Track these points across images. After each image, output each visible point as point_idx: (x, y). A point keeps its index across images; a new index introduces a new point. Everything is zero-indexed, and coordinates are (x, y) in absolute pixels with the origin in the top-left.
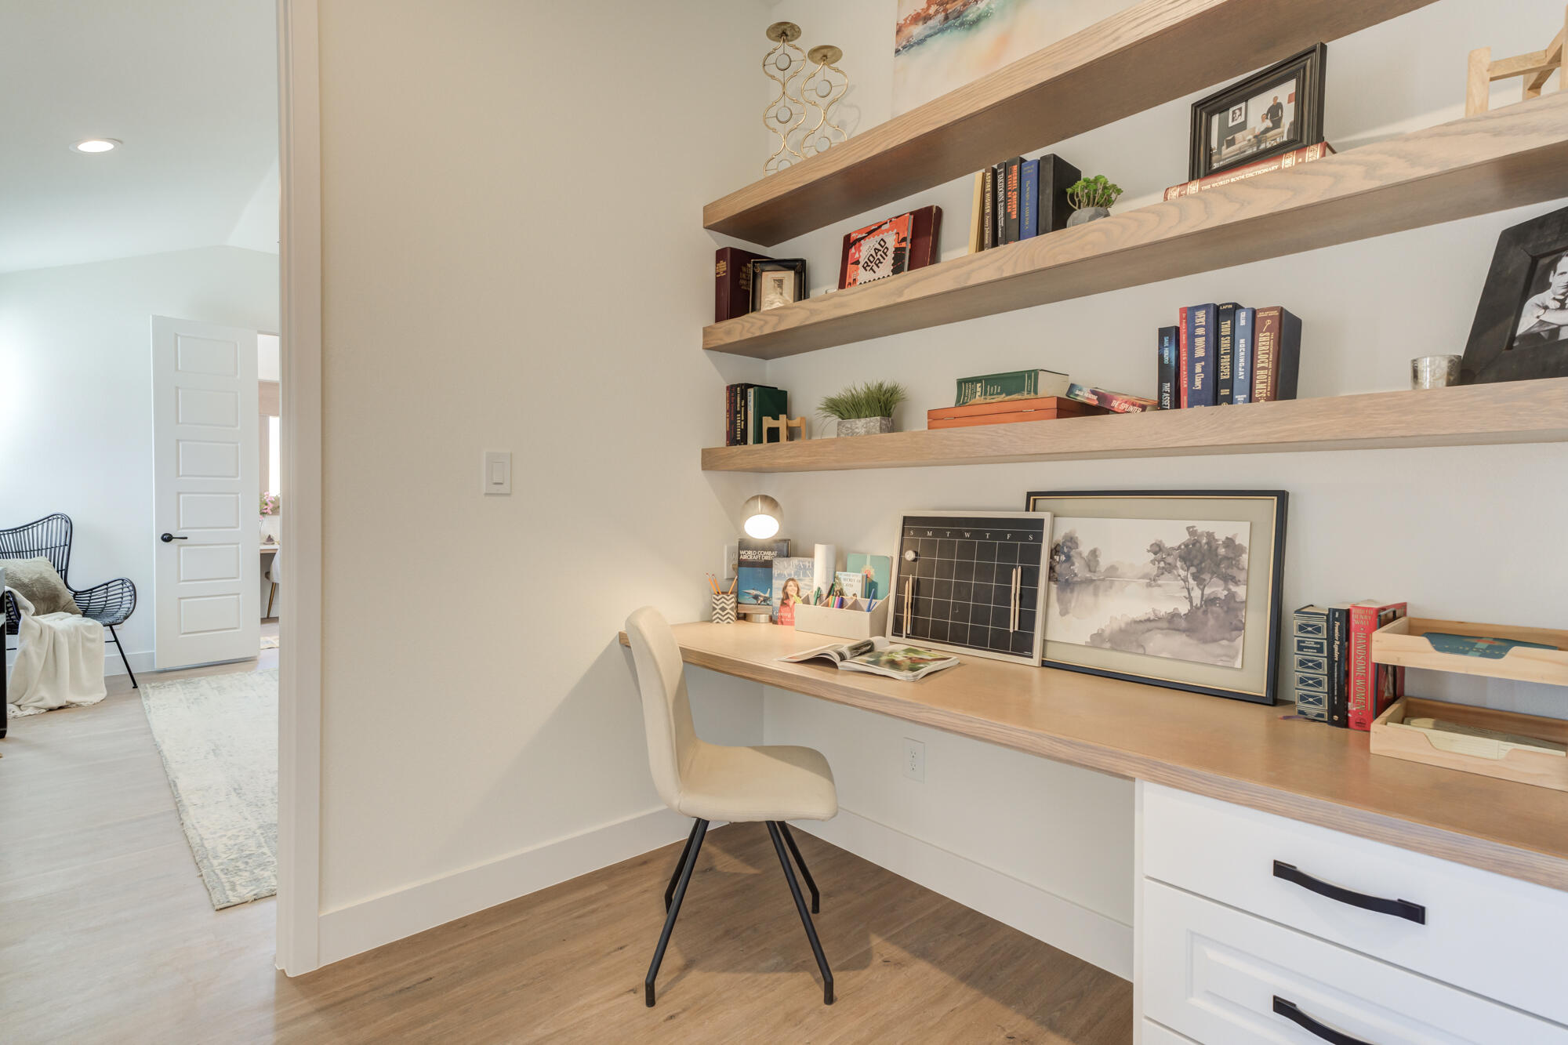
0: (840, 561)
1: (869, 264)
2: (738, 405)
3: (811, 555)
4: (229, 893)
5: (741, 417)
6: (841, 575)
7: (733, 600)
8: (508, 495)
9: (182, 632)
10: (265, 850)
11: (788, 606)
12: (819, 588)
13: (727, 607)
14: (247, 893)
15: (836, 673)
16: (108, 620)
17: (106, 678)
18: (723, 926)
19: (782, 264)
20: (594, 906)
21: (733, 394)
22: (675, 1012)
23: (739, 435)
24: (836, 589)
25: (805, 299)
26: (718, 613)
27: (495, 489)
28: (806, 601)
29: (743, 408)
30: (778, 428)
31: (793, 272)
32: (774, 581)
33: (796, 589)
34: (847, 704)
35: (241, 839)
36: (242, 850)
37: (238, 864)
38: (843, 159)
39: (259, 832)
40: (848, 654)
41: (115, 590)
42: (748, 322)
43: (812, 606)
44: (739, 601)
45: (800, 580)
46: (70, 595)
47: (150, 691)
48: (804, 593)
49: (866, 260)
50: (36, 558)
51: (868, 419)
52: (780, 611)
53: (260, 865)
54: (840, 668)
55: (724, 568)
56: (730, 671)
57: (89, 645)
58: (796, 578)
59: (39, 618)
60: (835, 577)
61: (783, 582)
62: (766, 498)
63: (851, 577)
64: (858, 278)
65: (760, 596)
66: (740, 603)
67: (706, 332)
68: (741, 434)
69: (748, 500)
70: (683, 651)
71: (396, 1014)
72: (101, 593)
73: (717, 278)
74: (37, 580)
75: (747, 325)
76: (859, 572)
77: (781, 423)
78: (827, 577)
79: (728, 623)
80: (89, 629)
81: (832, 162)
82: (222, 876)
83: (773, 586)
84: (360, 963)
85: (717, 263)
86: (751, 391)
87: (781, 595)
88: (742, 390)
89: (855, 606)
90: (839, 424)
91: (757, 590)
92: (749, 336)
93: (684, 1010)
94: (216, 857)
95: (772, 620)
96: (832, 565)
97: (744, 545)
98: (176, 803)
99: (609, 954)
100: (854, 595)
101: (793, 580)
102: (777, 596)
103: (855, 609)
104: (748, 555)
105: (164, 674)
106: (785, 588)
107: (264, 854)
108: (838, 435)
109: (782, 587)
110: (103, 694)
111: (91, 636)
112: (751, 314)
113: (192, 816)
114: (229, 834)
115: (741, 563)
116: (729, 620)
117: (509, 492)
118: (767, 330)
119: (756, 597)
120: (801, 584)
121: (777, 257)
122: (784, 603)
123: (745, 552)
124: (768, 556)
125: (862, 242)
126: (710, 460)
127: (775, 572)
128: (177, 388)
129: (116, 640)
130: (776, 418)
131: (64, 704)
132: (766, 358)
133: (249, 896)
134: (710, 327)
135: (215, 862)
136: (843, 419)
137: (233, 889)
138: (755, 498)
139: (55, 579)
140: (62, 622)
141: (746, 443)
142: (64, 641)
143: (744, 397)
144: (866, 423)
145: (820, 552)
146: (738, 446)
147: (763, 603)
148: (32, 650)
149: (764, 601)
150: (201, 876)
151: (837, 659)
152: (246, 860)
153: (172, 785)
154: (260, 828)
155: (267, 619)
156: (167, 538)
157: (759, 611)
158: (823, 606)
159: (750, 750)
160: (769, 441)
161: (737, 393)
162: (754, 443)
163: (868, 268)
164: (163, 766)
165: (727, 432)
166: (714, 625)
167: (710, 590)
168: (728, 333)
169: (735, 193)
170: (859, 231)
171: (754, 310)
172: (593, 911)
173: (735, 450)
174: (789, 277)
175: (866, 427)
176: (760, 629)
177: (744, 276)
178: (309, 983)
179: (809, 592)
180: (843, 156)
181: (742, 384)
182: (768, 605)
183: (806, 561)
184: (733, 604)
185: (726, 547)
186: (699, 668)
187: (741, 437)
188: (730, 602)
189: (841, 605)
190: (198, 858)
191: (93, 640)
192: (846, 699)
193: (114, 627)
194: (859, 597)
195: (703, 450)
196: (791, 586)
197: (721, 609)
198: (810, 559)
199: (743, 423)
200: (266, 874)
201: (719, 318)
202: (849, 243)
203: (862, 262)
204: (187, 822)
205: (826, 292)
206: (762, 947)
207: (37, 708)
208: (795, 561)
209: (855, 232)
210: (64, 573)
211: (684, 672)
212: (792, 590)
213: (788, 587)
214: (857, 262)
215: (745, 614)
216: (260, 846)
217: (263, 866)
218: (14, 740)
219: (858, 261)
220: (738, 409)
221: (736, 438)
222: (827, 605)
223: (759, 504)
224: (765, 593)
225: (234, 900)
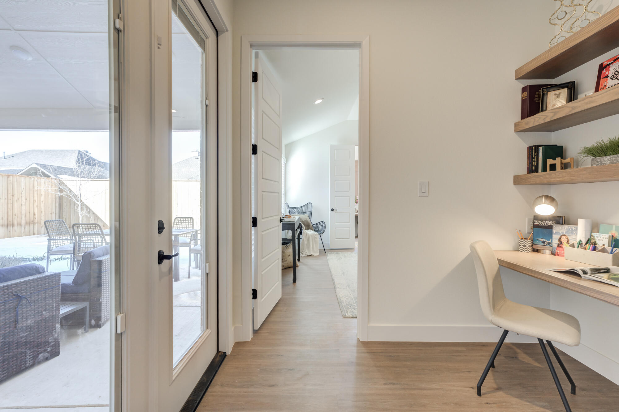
0: (595, 227)
1: (615, 76)
2: (534, 155)
3: (576, 224)
4: (346, 313)
5: (535, 160)
6: (595, 235)
7: (530, 242)
8: (428, 196)
9: (336, 238)
10: (355, 304)
11: (562, 247)
12: (580, 240)
13: (526, 245)
14: (350, 314)
15: (580, 279)
16: (320, 233)
17: (319, 249)
18: (519, 381)
19: (559, 86)
20: (460, 354)
21: (530, 150)
22: (490, 402)
23: (534, 169)
24: (591, 241)
25: (573, 100)
26: (521, 247)
27: (423, 194)
28: (573, 246)
29: (536, 157)
30: (556, 164)
31: (567, 89)
32: (553, 235)
33: (567, 240)
34: (582, 293)
35: (349, 300)
36: (349, 303)
37: (348, 306)
38: (593, 30)
39: (354, 299)
40: (589, 272)
41: (321, 224)
42: (537, 118)
43: (576, 249)
44: (534, 243)
45: (570, 236)
46: (312, 225)
47: (328, 254)
48: (571, 242)
49: (613, 74)
50: (305, 215)
51: (611, 156)
52: (557, 250)
53: (354, 308)
54: (582, 277)
55: (526, 228)
56: (521, 271)
57: (316, 239)
58: (566, 234)
59: (306, 231)
60: (591, 236)
61: (559, 236)
62: (547, 197)
63: (602, 236)
64: (607, 84)
65: (546, 242)
66: (534, 244)
67: (516, 125)
68: (535, 168)
69: (537, 198)
70: (499, 260)
71: (388, 362)
72: (318, 225)
73: (522, 100)
74: (305, 221)
75: (537, 119)
76: (608, 234)
77: (558, 161)
78: (586, 235)
79: (527, 252)
80: (315, 234)
81: (586, 33)
82: (344, 308)
83: (553, 238)
84: (379, 344)
85: (522, 93)
86: (540, 148)
87: (558, 242)
88: (535, 148)
89: (603, 250)
90: (593, 160)
91: (544, 239)
92: (538, 124)
93: (494, 403)
94: (343, 303)
95: (553, 254)
96: (589, 229)
97: (536, 218)
98: (334, 286)
99: (464, 372)
100: (603, 245)
101: (564, 235)
102: (555, 242)
103: (604, 252)
104: (537, 223)
105: (332, 250)
106: (560, 239)
107: (355, 305)
108: (592, 165)
109: (558, 238)
110: (318, 254)
111: (316, 237)
112: (540, 114)
113: (338, 290)
114: (346, 297)
115: (535, 226)
116: (527, 251)
117: (427, 195)
118: (548, 120)
119: (543, 242)
120: (569, 238)
121: (557, 84)
122: (559, 246)
123: (537, 221)
124: (550, 223)
125: (611, 65)
126: (518, 180)
127: (554, 231)
128: (335, 165)
129: (321, 239)
130: (555, 159)
131: (311, 255)
132: (551, 131)
133: (351, 316)
134: (518, 122)
135: (343, 304)
136: (595, 157)
137: (347, 313)
138: (542, 196)
139: (309, 220)
140: (310, 232)
141: (537, 172)
142: (310, 237)
143: (537, 151)
144: (610, 158)
145: (581, 223)
146: (533, 173)
147: (547, 245)
148: (305, 239)
149: (548, 244)
150: (340, 307)
151: (581, 273)
152: (350, 306)
153: (333, 281)
154: (354, 298)
155: (357, 237)
156: (333, 210)
157: (545, 248)
158: (582, 249)
159: (533, 308)
160: (551, 170)
161: (533, 150)
162: (542, 172)
163: (614, 78)
164: (331, 276)
165: (528, 167)
166: (520, 252)
167: (518, 237)
168: (527, 124)
169: (532, 60)
170: (608, 61)
171: (542, 111)
172: (459, 356)
173: (530, 176)
174: (564, 92)
175: (610, 160)
176: (546, 256)
177: (537, 96)
178: (366, 344)
179: (574, 242)
180: (593, 29)
181: (536, 146)
182: (550, 246)
183: (573, 227)
184: (530, 244)
185: (527, 219)
186: (507, 268)
187: (535, 169)
188: (528, 243)
189: (594, 249)
190: (339, 302)
191: (316, 238)
192: (583, 291)
193: (321, 235)
194: (606, 247)
195: (514, 176)
196: (563, 238)
197: (523, 246)
198: (575, 226)
199: (536, 163)
200: (355, 311)
201: (523, 117)
202: (602, 67)
203: (610, 76)
204: (337, 292)
205: (585, 96)
206: (539, 396)
207: (306, 255)
208: (566, 226)
209: (605, 62)
210: (311, 218)
211: (499, 269)
212: (564, 240)
213: (561, 239)
214: (607, 77)
215: (537, 249)
216: (354, 303)
217: (354, 309)
218: (301, 262)
219: (608, 75)
220: (534, 157)
221: (532, 169)
222: (585, 249)
223: (543, 199)
224: (549, 241)
225: (347, 316)
